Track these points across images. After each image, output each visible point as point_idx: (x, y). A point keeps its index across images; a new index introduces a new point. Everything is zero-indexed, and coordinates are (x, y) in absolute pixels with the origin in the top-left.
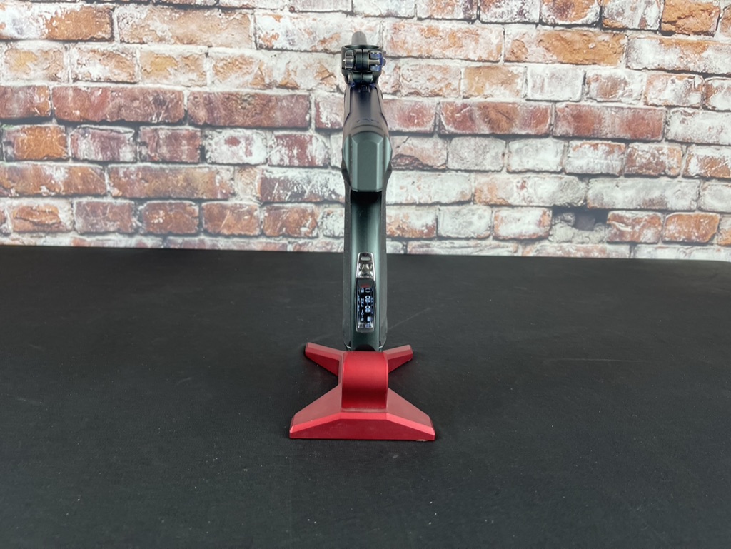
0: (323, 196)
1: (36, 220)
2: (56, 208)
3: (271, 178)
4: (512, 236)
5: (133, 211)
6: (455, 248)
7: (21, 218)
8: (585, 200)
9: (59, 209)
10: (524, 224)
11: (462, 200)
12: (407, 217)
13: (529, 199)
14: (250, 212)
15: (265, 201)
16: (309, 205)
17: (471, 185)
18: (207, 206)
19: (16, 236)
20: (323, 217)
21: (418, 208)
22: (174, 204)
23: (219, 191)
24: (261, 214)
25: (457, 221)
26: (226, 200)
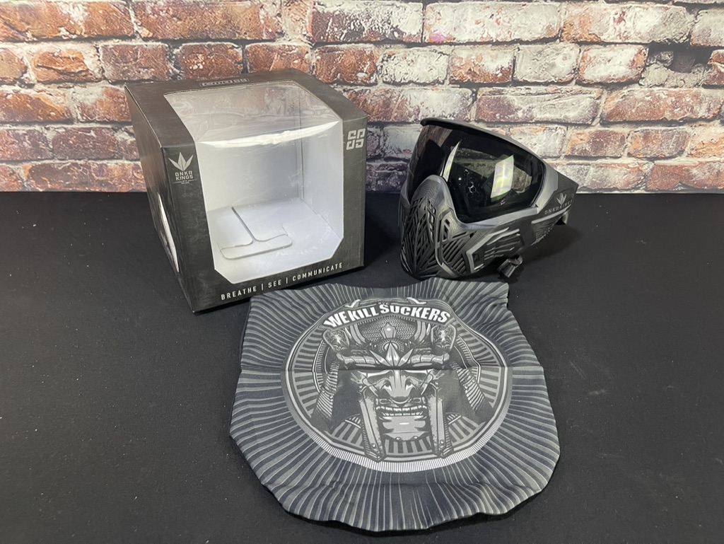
0: (385, 34)
1: (60, 68)
2: (81, 53)
3: (324, 13)
4: (598, 80)
5: (167, 55)
6: (531, 94)
7: (43, 67)
8: (689, 36)
9: (83, 54)
10: (615, 65)
11: (547, 37)
12: (480, 58)
13: (625, 35)
14: (300, 56)
15: (317, 42)
16: (368, 45)
17: (560, 18)
18: (251, 47)
19: (41, 87)
20: (383, 60)
21: (494, 47)
22: (214, 46)
23: (264, 30)
24: (313, 57)
25: (538, 63)
26: (273, 41)
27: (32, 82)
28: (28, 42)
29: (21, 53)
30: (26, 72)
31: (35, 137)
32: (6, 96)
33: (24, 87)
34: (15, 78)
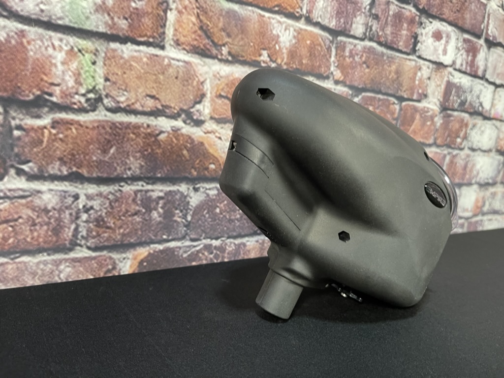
27: (202, 118)
28: (220, 60)
29: (206, 73)
30: (199, 102)
31: (174, 202)
32: (158, 135)
33: (189, 124)
34: (182, 110)
